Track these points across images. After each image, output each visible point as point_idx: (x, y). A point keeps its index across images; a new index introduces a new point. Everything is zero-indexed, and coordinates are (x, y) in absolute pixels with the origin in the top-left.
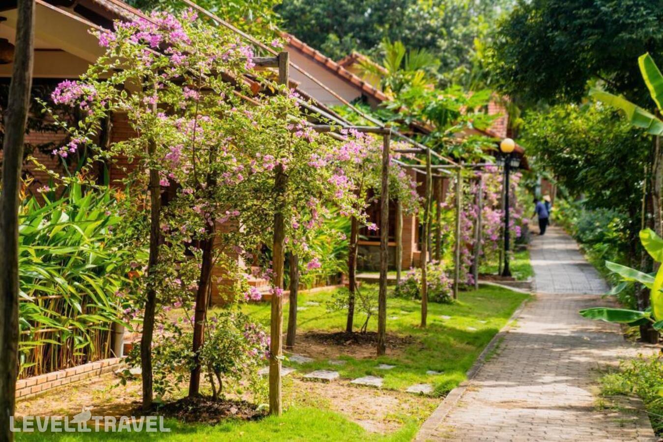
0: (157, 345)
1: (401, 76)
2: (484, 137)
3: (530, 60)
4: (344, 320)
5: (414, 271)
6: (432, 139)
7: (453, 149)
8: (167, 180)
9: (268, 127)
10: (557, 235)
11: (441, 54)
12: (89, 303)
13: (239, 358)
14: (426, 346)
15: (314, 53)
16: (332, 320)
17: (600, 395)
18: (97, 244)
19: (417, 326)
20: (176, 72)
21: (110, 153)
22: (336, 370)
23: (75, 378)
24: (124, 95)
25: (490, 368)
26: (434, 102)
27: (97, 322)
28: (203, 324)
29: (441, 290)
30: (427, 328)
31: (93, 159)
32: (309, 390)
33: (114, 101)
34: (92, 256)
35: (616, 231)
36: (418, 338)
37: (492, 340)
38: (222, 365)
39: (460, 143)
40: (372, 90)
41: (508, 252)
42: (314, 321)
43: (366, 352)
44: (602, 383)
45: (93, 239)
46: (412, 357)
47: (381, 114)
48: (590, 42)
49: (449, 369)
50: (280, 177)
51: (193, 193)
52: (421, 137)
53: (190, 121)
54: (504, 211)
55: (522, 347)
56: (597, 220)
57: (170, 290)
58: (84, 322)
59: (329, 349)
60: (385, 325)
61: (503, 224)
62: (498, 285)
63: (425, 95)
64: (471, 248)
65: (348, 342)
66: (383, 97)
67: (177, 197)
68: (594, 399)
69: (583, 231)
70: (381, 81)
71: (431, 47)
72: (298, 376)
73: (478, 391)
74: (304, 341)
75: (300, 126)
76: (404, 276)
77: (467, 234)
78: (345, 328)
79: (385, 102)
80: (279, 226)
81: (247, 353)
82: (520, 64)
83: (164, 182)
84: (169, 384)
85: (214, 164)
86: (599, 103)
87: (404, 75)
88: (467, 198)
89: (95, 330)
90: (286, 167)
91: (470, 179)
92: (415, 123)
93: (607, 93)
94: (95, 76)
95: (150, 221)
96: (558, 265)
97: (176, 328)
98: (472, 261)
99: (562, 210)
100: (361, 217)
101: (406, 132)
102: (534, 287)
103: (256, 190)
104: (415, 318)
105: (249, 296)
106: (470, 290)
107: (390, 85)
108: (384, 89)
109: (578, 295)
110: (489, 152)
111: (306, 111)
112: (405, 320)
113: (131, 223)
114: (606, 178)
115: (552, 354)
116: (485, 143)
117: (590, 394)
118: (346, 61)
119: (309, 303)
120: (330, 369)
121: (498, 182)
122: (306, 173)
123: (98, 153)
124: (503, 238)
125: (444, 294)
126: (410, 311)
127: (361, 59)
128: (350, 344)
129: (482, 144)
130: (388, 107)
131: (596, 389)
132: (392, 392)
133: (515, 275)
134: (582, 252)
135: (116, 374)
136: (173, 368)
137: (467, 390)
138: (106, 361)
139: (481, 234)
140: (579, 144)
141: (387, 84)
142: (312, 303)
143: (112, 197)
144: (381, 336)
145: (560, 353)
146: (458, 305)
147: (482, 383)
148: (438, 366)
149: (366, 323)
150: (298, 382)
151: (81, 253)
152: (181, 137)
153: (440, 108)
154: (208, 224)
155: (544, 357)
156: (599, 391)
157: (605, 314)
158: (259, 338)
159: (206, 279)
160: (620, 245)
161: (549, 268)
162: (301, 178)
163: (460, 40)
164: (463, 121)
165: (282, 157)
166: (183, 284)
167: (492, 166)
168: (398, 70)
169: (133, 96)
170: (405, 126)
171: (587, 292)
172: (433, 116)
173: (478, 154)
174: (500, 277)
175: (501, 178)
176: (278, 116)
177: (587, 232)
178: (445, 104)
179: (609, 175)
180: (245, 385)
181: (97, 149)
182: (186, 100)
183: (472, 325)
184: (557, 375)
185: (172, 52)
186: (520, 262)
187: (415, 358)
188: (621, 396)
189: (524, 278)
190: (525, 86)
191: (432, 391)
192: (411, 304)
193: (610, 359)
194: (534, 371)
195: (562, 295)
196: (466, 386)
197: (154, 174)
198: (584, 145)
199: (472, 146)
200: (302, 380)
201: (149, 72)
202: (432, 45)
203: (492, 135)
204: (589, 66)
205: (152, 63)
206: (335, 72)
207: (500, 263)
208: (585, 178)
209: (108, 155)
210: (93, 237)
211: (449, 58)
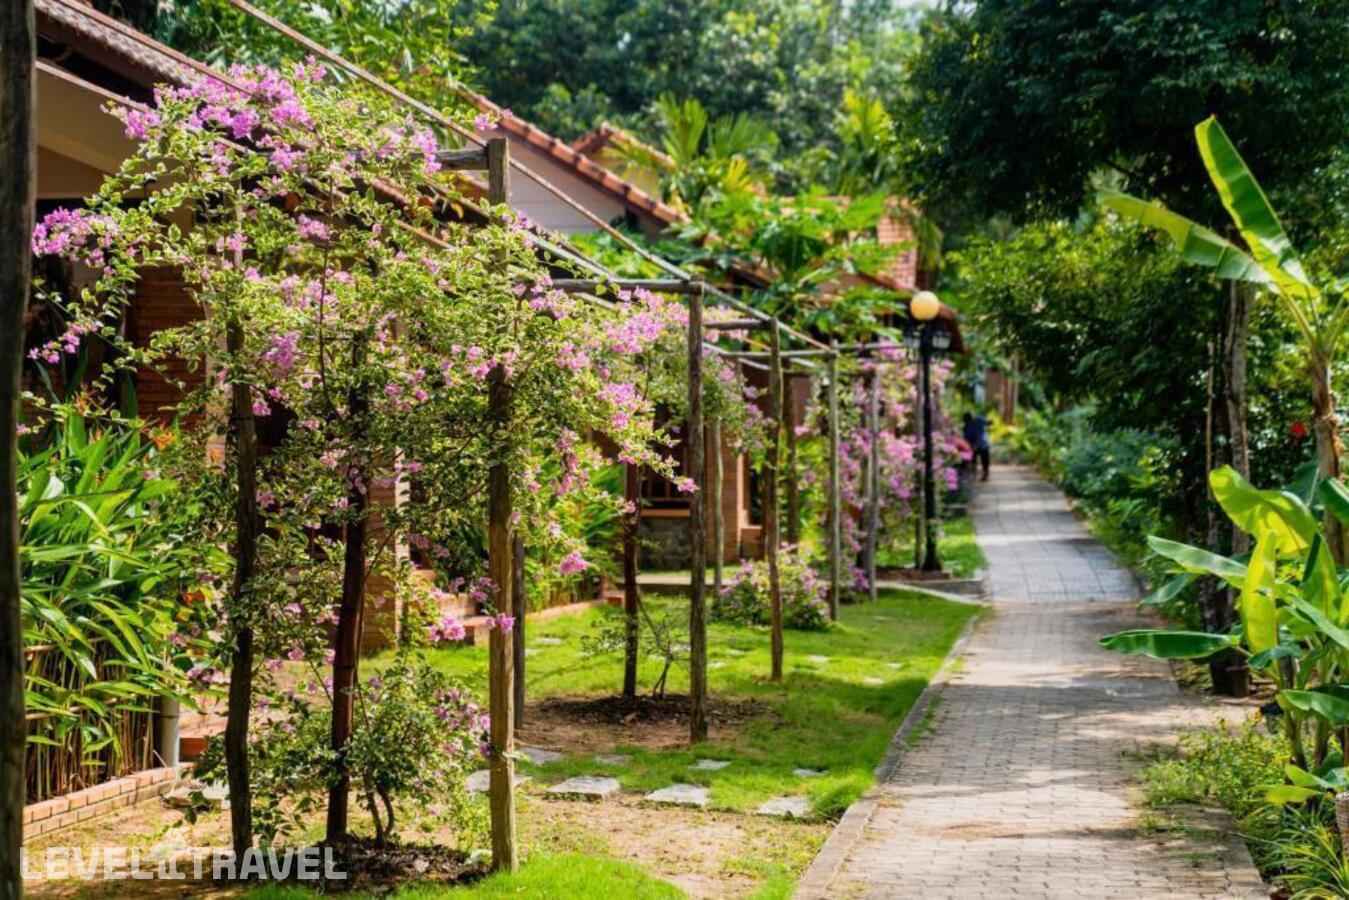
0: (256, 738)
1: (701, 170)
2: (877, 291)
3: (974, 135)
4: (618, 674)
5: (750, 566)
6: (773, 298)
7: (817, 317)
8: (265, 404)
9: (469, 289)
10: (1024, 483)
11: (776, 122)
12: (108, 658)
13: (427, 758)
14: (786, 718)
15: (527, 130)
16: (591, 673)
17: (1147, 804)
18: (120, 538)
19: (763, 678)
20: (281, 186)
21: (150, 352)
22: (614, 776)
23: (86, 812)
24: (175, 234)
25: (916, 759)
26: (774, 223)
27: (124, 696)
28: (350, 694)
29: (805, 603)
30: (784, 682)
31: (114, 366)
32: (563, 819)
33: (153, 247)
34: (114, 562)
35: (1155, 473)
36: (768, 703)
37: (917, 702)
38: (393, 775)
39: (830, 303)
40: (647, 200)
41: (933, 521)
42: (556, 677)
43: (667, 736)
44: (1148, 780)
45: (113, 528)
46: (760, 742)
47: (668, 250)
48: (1095, 96)
49: (840, 764)
50: (500, 389)
51: (321, 428)
52: (751, 293)
53: (311, 283)
54: (923, 439)
55: (978, 713)
56: (1108, 450)
57: (280, 626)
58: (99, 696)
59: (591, 732)
60: (705, 681)
61: (922, 466)
62: (917, 589)
63: (756, 208)
64: (860, 517)
65: (629, 717)
66: (668, 214)
67: (289, 437)
68: (1133, 814)
69: (1080, 474)
70: (661, 181)
71: (755, 108)
72: (535, 791)
73: (901, 806)
74: (539, 719)
75: (539, 289)
76: (729, 577)
77: (851, 487)
78: (620, 687)
79: (674, 226)
80: (499, 489)
81: (440, 749)
82: (954, 143)
83: (260, 407)
84: (283, 817)
85: (362, 367)
86: (1112, 217)
87: (706, 168)
88: (848, 414)
89: (121, 712)
90: (511, 371)
91: (851, 376)
92: (738, 267)
93: (1128, 196)
94: (117, 197)
95: (237, 488)
96: (1032, 544)
97: (297, 702)
98: (861, 541)
99: (1032, 430)
100: (662, 465)
101: (720, 284)
102: (988, 590)
103: (450, 419)
104: (758, 663)
105: (439, 633)
106: (861, 602)
107: (678, 188)
108: (666, 197)
109: (1075, 603)
110: (887, 320)
111: (547, 256)
112: (739, 669)
113: (197, 493)
114: (1135, 367)
115: (1040, 727)
116: (881, 303)
117: (1124, 804)
118: (587, 141)
119: (540, 640)
120: (599, 775)
121: (906, 381)
122: (552, 381)
123: (125, 354)
124: (923, 494)
125: (812, 612)
126: (746, 650)
127: (618, 138)
128: (633, 721)
129: (875, 304)
130: (682, 236)
131: (1136, 793)
132: (728, 816)
133: (948, 567)
134: (1078, 515)
135: (167, 801)
136: (291, 785)
137: (879, 805)
138: (146, 775)
139: (878, 489)
140: (1074, 300)
141: (673, 187)
142: (547, 640)
143: (144, 439)
144: (698, 702)
145: (1056, 723)
146: (841, 632)
147: (906, 790)
148: (815, 759)
149: (664, 676)
150: (537, 802)
151: (89, 558)
152: (296, 316)
153: (786, 235)
154: (355, 490)
155: (1027, 732)
156: (1143, 798)
157: (1151, 643)
158: (467, 718)
159: (355, 602)
160: (1163, 500)
161: (1014, 551)
162: (542, 393)
163: (814, 92)
164: (833, 258)
165: (504, 350)
166: (304, 614)
167: (894, 348)
168: (694, 158)
169: (192, 235)
170: (718, 273)
171: (1095, 596)
172: (773, 252)
173: (867, 326)
174: (919, 572)
175: (911, 372)
176: (491, 268)
177: (1089, 475)
178: (797, 225)
179: (1139, 362)
180: (439, 813)
181: (124, 345)
182: (303, 240)
183: (874, 673)
184: (1055, 768)
185: (271, 145)
186: (956, 541)
187: (767, 745)
188: (1185, 806)
189: (967, 572)
190: (965, 186)
191: (809, 810)
192: (746, 634)
193: (1156, 730)
194: (1009, 762)
195: (1046, 605)
196: (876, 797)
197: (241, 394)
198: (1085, 303)
199: (853, 308)
200: (546, 797)
201: (227, 187)
202: (757, 104)
203: (888, 285)
204: (1091, 144)
205: (233, 168)
206: (570, 168)
207: (918, 544)
208: (1091, 369)
209: (147, 357)
210: (112, 522)
211: (791, 129)
